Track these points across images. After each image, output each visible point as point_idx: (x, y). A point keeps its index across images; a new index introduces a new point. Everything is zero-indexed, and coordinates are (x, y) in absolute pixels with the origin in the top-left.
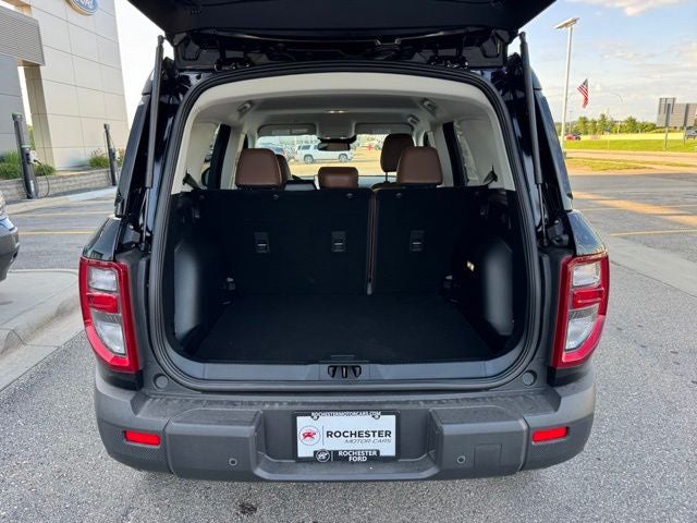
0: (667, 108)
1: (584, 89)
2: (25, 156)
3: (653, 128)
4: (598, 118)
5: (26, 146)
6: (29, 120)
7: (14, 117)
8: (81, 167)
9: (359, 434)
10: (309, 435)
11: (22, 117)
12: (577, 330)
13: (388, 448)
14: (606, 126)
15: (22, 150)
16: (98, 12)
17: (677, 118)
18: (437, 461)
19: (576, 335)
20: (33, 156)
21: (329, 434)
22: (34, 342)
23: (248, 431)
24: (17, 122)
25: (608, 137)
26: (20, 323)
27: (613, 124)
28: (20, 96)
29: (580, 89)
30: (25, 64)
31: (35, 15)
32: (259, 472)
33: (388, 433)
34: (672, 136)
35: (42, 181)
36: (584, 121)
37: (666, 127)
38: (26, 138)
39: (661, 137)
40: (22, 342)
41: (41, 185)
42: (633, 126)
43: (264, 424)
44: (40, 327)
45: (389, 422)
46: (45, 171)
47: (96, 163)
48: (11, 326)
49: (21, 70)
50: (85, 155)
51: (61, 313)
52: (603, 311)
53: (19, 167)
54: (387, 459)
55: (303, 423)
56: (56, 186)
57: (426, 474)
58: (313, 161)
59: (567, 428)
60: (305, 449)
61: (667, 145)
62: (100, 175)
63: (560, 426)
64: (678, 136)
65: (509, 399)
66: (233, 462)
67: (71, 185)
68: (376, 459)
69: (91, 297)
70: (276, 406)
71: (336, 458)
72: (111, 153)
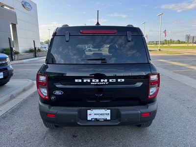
0: (188, 37)
2: (11, 49)
3: (184, 43)
4: (169, 40)
5: (12, 46)
6: (13, 40)
7: (9, 38)
8: (27, 52)
9: (102, 114)
10: (90, 115)
11: (11, 39)
12: (152, 90)
13: (109, 118)
14: (172, 42)
15: (11, 47)
16: (32, 10)
17: (191, 40)
18: (120, 120)
20: (14, 49)
21: (95, 114)
23: (76, 113)
25: (172, 45)
26: (14, 93)
27: (174, 41)
28: (10, 32)
29: (164, 32)
30: (12, 24)
31: (15, 10)
32: (79, 123)
33: (109, 114)
34: (189, 45)
35: (16, 56)
36: (166, 40)
37: (188, 42)
38: (12, 44)
39: (187, 45)
41: (16, 57)
42: (179, 42)
43: (79, 112)
44: (19, 94)
45: (109, 111)
46: (17, 53)
47: (31, 51)
49: (11, 25)
50: (28, 49)
52: (159, 86)
53: (10, 52)
54: (108, 120)
55: (89, 112)
56: (20, 57)
57: (117, 124)
59: (150, 113)
60: (89, 118)
61: (188, 47)
62: (32, 54)
63: (148, 113)
64: (191, 45)
65: (137, 106)
66: (72, 121)
67: (23, 57)
68: (106, 120)
69: (39, 82)
70: (83, 108)
71: (96, 120)
72: (35, 48)
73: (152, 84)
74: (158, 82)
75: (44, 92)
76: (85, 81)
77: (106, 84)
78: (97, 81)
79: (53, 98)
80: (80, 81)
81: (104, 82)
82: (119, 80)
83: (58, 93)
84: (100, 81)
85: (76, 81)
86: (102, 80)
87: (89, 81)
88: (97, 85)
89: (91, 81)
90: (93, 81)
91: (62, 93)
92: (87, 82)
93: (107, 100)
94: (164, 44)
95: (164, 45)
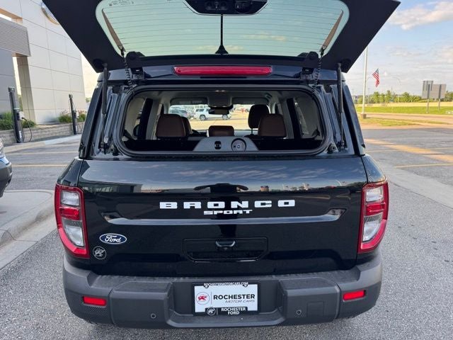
0: (428, 87)
1: (376, 75)
2: (16, 115)
3: (419, 99)
4: (385, 93)
5: (17, 108)
6: (19, 92)
7: (10, 89)
8: (53, 122)
9: (234, 297)
10: (203, 298)
11: (15, 90)
12: (370, 229)
13: (253, 306)
14: (390, 97)
15: (14, 111)
17: (434, 94)
18: (283, 313)
19: (369, 232)
20: (22, 115)
21: (215, 297)
22: (20, 239)
23: (163, 295)
24: (12, 93)
25: (392, 105)
26: (12, 226)
27: (395, 96)
28: (14, 75)
29: (374, 75)
30: (17, 55)
31: (25, 24)
32: (170, 322)
33: (253, 296)
34: (432, 105)
35: (27, 131)
36: (377, 94)
37: (428, 99)
38: (17, 103)
39: (425, 105)
40: (13, 238)
41: (27, 133)
42: (407, 98)
43: (173, 291)
44: (25, 228)
45: (253, 289)
46: (29, 125)
47: (63, 120)
48: (6, 228)
49: (15, 59)
50: (56, 114)
51: (40, 219)
52: (385, 217)
53: (11, 122)
54: (252, 313)
55: (199, 290)
56: (36, 135)
57: (276, 322)
58: (206, 119)
59: (365, 291)
60: (200, 307)
61: (429, 110)
62: (66, 128)
63: (360, 290)
64: (435, 104)
65: (329, 273)
66: (153, 316)
67: (46, 134)
68: (245, 313)
69: (62, 210)
70: (181, 279)
71: (220, 312)
72: (74, 113)
73: (368, 213)
74: (384, 207)
75: (77, 235)
76: (187, 205)
77: (244, 215)
78: (222, 205)
79: (99, 252)
80: (174, 205)
81: (239, 208)
82: (281, 203)
83: (111, 239)
84: (228, 207)
85: (163, 205)
86: (234, 204)
87: (198, 205)
88: (220, 216)
89: (204, 207)
90: (210, 205)
91: (123, 239)
92: (192, 208)
93: (249, 256)
94: (372, 102)
95: (374, 105)
